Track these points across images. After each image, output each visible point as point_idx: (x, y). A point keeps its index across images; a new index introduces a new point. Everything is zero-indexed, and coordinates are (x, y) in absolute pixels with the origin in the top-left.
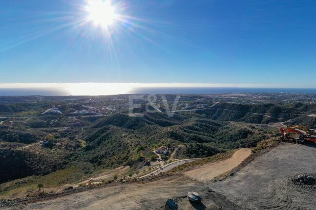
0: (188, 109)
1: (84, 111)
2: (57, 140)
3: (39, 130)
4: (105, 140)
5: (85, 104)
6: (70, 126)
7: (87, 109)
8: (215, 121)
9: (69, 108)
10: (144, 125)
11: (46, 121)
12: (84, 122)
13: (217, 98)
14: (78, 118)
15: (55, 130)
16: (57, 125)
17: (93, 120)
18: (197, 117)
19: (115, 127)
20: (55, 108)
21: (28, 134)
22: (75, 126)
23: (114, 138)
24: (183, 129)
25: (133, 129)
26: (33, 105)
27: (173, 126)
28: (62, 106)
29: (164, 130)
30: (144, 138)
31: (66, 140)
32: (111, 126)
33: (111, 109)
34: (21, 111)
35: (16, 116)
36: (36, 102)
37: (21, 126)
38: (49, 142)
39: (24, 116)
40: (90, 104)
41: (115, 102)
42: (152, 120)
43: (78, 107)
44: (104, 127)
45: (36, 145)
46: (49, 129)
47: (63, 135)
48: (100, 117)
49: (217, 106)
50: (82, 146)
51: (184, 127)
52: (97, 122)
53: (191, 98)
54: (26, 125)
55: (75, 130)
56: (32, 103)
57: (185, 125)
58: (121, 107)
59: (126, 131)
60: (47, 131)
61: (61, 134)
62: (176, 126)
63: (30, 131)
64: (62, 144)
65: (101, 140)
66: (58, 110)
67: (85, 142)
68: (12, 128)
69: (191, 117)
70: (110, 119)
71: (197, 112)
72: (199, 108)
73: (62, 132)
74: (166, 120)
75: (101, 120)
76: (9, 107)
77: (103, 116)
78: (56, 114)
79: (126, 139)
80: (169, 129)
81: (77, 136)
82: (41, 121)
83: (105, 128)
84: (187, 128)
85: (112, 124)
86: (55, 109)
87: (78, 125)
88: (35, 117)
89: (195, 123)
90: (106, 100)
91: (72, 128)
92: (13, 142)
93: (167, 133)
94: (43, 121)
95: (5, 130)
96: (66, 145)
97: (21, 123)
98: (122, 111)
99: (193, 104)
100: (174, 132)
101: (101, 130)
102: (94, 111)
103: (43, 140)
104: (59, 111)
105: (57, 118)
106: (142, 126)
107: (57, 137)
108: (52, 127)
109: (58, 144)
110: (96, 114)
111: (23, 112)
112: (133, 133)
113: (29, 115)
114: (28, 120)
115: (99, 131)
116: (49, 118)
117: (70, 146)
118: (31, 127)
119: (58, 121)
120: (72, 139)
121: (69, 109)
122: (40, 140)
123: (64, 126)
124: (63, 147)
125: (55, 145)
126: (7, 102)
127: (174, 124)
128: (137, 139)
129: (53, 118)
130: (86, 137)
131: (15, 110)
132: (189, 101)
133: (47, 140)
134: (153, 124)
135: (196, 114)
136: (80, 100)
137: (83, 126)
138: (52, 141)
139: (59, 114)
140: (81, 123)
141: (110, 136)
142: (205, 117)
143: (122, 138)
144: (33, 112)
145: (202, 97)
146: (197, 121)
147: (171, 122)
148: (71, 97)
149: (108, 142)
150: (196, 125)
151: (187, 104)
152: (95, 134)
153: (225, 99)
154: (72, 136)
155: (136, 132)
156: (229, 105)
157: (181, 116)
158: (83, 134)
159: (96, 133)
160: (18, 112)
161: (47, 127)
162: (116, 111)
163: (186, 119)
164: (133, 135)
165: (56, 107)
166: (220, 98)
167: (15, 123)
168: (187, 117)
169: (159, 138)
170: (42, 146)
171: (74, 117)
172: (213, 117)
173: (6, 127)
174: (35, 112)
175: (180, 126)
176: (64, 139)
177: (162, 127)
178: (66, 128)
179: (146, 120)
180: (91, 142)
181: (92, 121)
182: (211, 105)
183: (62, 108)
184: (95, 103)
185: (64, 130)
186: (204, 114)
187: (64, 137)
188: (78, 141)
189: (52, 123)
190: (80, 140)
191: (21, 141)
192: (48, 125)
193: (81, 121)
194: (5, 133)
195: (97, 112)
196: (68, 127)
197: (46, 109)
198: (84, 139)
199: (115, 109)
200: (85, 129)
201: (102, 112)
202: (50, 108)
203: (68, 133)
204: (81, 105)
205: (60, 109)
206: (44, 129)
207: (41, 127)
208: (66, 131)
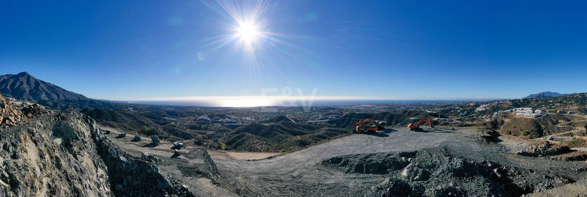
0: (321, 119)
1: (227, 119)
2: (205, 140)
3: (194, 131)
4: (240, 145)
5: (229, 114)
6: (215, 131)
7: (229, 118)
8: (344, 129)
9: (216, 116)
10: (277, 135)
11: (199, 125)
12: (226, 128)
13: (348, 109)
14: (223, 125)
15: (204, 133)
16: (206, 129)
17: (233, 127)
18: (329, 126)
19: (250, 135)
21: (187, 133)
22: (219, 131)
23: (247, 144)
24: (313, 138)
25: (266, 137)
26: (193, 113)
27: (305, 135)
28: (210, 115)
29: (294, 139)
30: (275, 145)
31: (211, 141)
32: (247, 134)
33: (250, 119)
34: (185, 116)
35: (182, 120)
36: (194, 111)
38: (199, 141)
39: (186, 120)
40: (233, 114)
41: (255, 113)
42: (285, 130)
43: (223, 116)
44: (241, 133)
45: (190, 142)
46: (200, 131)
47: (210, 137)
48: (240, 126)
49: (346, 116)
50: (222, 148)
51: (314, 136)
52: (237, 129)
53: (325, 109)
54: (186, 126)
55: (219, 134)
56: (192, 111)
57: (316, 134)
58: (258, 118)
59: (259, 139)
60: (199, 133)
61: (208, 136)
62: (307, 135)
63: (188, 131)
64: (208, 144)
66: (208, 117)
67: (225, 145)
68: (178, 127)
69: (322, 127)
70: (248, 127)
71: (328, 122)
72: (331, 119)
73: (209, 135)
74: (299, 130)
75: (239, 128)
76: (178, 113)
77: (242, 125)
78: (206, 120)
79: (257, 145)
80: (299, 138)
81: (220, 139)
82: (196, 124)
83: (242, 135)
84: (317, 137)
85: (249, 132)
86: (206, 117)
87: (221, 131)
88: (193, 122)
89: (325, 132)
90: (247, 111)
91: (217, 133)
92: (178, 137)
93: (296, 141)
94: (197, 124)
95: (174, 128)
96: (210, 145)
97: (184, 125)
98: (260, 121)
99: (326, 115)
100: (303, 140)
101: (239, 136)
102: (235, 120)
103: (195, 139)
104: (208, 119)
105: (206, 124)
106: (275, 135)
107: (205, 138)
108: (203, 130)
109: (205, 143)
110: (236, 123)
111: (186, 117)
112: (266, 140)
113: (189, 119)
114: (188, 123)
115: (236, 137)
116: (201, 123)
117: (213, 147)
118: (189, 128)
119: (207, 126)
120: (216, 141)
121: (216, 118)
122: (193, 138)
123: (211, 130)
124: (208, 147)
125: (203, 144)
126: (178, 110)
127: (306, 134)
128: (267, 146)
129: (204, 124)
130: (226, 141)
131: (182, 116)
132: (323, 112)
133: (198, 139)
134: (286, 134)
135: (328, 124)
136: (226, 111)
137: (225, 132)
138: (201, 140)
139: (208, 120)
140: (224, 129)
141: (245, 141)
142: (335, 127)
143: (254, 144)
144: (192, 118)
145: (334, 109)
146: (327, 130)
147: (303, 131)
148: (219, 108)
149: (242, 147)
150: (325, 134)
151: (320, 115)
152: (234, 139)
153: (354, 109)
154: (216, 139)
155: (268, 140)
156: (356, 114)
157: (313, 126)
158: (224, 139)
160: (183, 117)
161: (199, 130)
162: (254, 121)
163: (318, 128)
164: (265, 142)
165: (207, 115)
166: (350, 109)
167: (180, 125)
168: (319, 127)
169: (288, 146)
170: (194, 143)
171: (219, 124)
172: (342, 125)
173: (175, 126)
174: (193, 118)
175: (310, 135)
176: (210, 140)
177: (293, 136)
178: (212, 132)
179: (280, 130)
180: (229, 145)
181: (233, 129)
182: (341, 115)
184: (238, 113)
186: (335, 124)
187: (211, 139)
188: (219, 144)
189: (202, 127)
190: (221, 143)
191: (183, 137)
192: (200, 128)
193: (224, 128)
194: (174, 130)
195: (238, 121)
196: (213, 131)
197: (200, 116)
198: (224, 142)
199: (253, 119)
200: (226, 135)
201: (242, 121)
202: (202, 116)
203: (213, 136)
204: (225, 115)
205: (209, 117)
206: (197, 131)
207: (195, 129)
208: (212, 134)
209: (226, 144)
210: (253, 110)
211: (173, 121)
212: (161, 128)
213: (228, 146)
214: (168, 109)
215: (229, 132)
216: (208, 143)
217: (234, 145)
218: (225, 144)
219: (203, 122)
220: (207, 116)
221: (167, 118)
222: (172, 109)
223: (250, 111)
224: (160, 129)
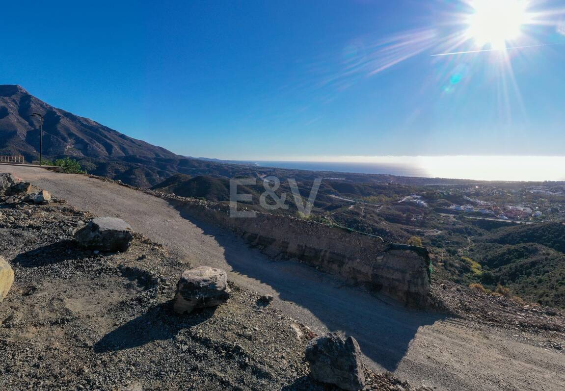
1: (469, 206)
5: (469, 195)
6: (445, 229)
7: (473, 203)
9: (440, 198)
11: (405, 215)
12: (470, 226)
14: (460, 218)
15: (419, 232)
16: (423, 224)
17: (490, 226)
19: (552, 252)
20: (416, 196)
22: (453, 231)
28: (427, 194)
31: (443, 253)
32: (543, 249)
33: (528, 210)
34: (369, 194)
35: (364, 202)
36: (387, 185)
37: (373, 215)
39: (374, 202)
40: (477, 194)
41: (537, 196)
43: (457, 199)
46: (410, 228)
47: (435, 243)
48: (507, 224)
50: (473, 272)
52: (501, 232)
54: (379, 215)
55: (455, 238)
56: (383, 184)
60: (408, 232)
61: (432, 240)
64: (437, 257)
65: (516, 271)
66: (421, 199)
67: (479, 266)
68: (364, 217)
73: (434, 238)
75: (507, 229)
76: (356, 188)
77: (514, 223)
78: (418, 205)
81: (460, 250)
82: (398, 213)
83: (524, 247)
85: (544, 245)
86: (417, 198)
87: (460, 231)
88: (390, 207)
90: (513, 191)
91: (450, 234)
94: (400, 213)
95: (356, 217)
96: (444, 262)
97: (373, 211)
101: (516, 250)
102: (489, 209)
104: (422, 202)
105: (420, 213)
108: (415, 225)
110: (493, 216)
113: (381, 202)
114: (381, 208)
115: (509, 252)
116: (408, 210)
117: (452, 265)
119: (424, 218)
120: (453, 253)
121: (441, 201)
123: (436, 228)
124: (440, 264)
126: (352, 181)
129: (415, 212)
130: (479, 256)
136: (456, 187)
137: (470, 234)
139: (423, 206)
140: (466, 229)
154: (452, 249)
158: (472, 250)
159: (504, 254)
160: (366, 196)
161: (407, 224)
162: (543, 217)
165: (419, 195)
167: (367, 211)
171: (451, 216)
173: (358, 214)
174: (388, 199)
176: (438, 250)
178: (440, 232)
180: (492, 268)
181: (487, 229)
183: (429, 198)
184: (489, 195)
185: (437, 234)
187: (439, 247)
188: (463, 260)
190: (468, 260)
192: (408, 222)
193: (466, 225)
194: (356, 221)
195: (497, 213)
196: (441, 230)
197: (403, 196)
198: (475, 258)
199: (538, 212)
200: (474, 241)
201: (509, 215)
202: (408, 196)
203: (443, 242)
204: (462, 196)
205: (424, 198)
206: (404, 227)
207: (399, 223)
208: (439, 237)
209: (481, 263)
210: (530, 189)
211: (352, 204)
212: (330, 216)
213: (488, 268)
214: (332, 178)
215: (480, 235)
216: (437, 255)
217: (506, 268)
218: (479, 263)
219: (412, 210)
220: (419, 197)
221: (333, 196)
222: (340, 179)
223: (523, 191)
224: (328, 218)
